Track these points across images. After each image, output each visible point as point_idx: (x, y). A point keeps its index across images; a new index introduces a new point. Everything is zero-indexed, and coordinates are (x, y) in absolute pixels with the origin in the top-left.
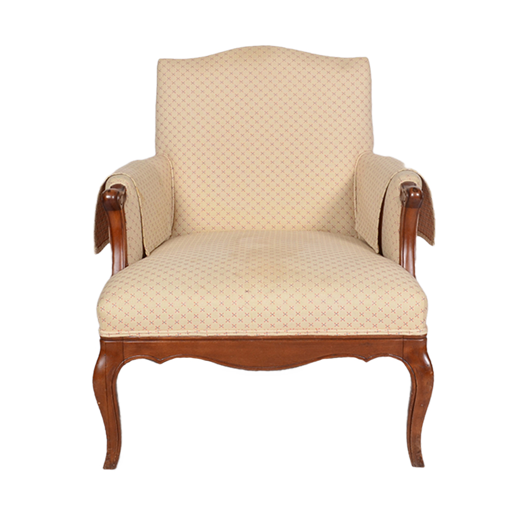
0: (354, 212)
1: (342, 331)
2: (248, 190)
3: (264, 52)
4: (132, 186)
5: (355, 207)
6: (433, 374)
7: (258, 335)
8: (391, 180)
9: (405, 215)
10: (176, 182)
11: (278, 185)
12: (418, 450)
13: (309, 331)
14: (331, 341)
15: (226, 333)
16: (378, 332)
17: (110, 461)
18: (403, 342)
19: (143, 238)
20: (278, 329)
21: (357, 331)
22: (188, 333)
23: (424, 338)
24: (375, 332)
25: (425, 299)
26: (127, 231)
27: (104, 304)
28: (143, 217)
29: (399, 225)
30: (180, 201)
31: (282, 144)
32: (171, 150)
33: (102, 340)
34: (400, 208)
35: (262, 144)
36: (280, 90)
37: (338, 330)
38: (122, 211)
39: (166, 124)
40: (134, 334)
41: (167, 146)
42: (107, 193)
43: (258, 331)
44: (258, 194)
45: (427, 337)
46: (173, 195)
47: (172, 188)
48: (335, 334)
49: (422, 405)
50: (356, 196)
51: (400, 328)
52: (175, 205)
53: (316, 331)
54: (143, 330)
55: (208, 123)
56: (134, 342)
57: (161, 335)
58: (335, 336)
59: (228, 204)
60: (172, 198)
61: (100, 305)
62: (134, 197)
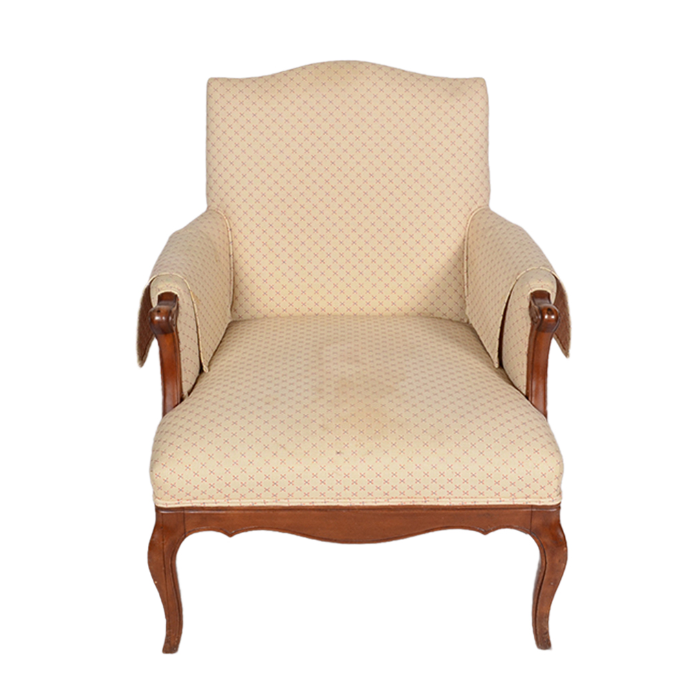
0: (464, 288)
1: (456, 500)
2: (329, 261)
3: (348, 72)
4: (185, 292)
5: (466, 282)
6: (567, 551)
7: (352, 504)
8: (517, 280)
9: (535, 339)
10: (236, 249)
11: (367, 255)
12: (545, 631)
13: (415, 500)
14: (443, 512)
15: (313, 502)
16: (501, 501)
17: (170, 645)
18: (532, 512)
19: (200, 352)
20: (377, 498)
21: (475, 500)
22: (265, 503)
23: (558, 507)
24: (497, 501)
25: (561, 463)
26: (181, 353)
27: (158, 469)
28: (199, 327)
29: (527, 347)
30: (241, 274)
31: (372, 200)
32: (228, 206)
33: (158, 509)
34: (530, 326)
35: (346, 200)
36: (370, 126)
37: (452, 499)
38: (175, 333)
39: (220, 170)
40: (197, 503)
41: (222, 200)
42: (156, 313)
43: (352, 500)
44: (342, 267)
45: (562, 505)
46: (232, 266)
47: (230, 256)
48: (448, 504)
49: (552, 584)
50: (467, 268)
51: (528, 497)
52: (234, 278)
53: (424, 500)
54: (209, 499)
55: (276, 170)
56: (197, 512)
57: (231, 505)
58: (447, 506)
59: (303, 280)
60: (230, 269)
61: (154, 471)
62: (188, 304)
